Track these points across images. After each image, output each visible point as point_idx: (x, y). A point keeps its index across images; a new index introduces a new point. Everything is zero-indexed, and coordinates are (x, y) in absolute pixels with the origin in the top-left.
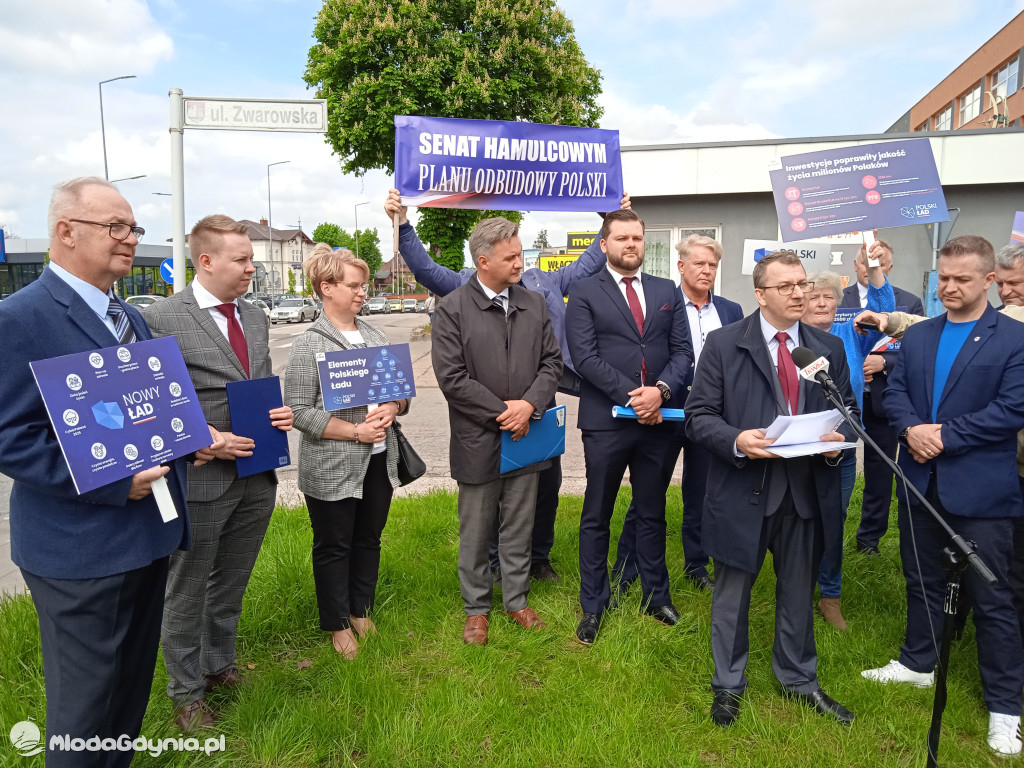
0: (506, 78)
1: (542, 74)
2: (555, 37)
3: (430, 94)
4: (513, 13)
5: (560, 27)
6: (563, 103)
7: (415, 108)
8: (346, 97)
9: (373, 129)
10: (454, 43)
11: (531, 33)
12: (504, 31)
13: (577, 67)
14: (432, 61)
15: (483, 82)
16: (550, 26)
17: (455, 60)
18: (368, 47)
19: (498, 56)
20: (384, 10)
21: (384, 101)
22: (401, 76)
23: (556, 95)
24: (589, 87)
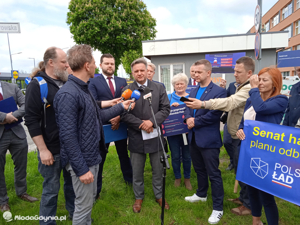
0: (126, 21)
1: (137, 20)
2: (141, 9)
3: (103, 26)
4: (127, 2)
5: (142, 6)
6: (144, 28)
7: (99, 30)
8: (78, 27)
9: (87, 37)
10: (110, 11)
11: (133, 8)
12: (125, 7)
13: (148, 18)
14: (104, 16)
15: (119, 22)
16: (139, 6)
17: (111, 16)
18: (84, 12)
19: (123, 15)
20: (88, 1)
21: (89, 29)
22: (94, 21)
23: (142, 26)
24: (152, 24)
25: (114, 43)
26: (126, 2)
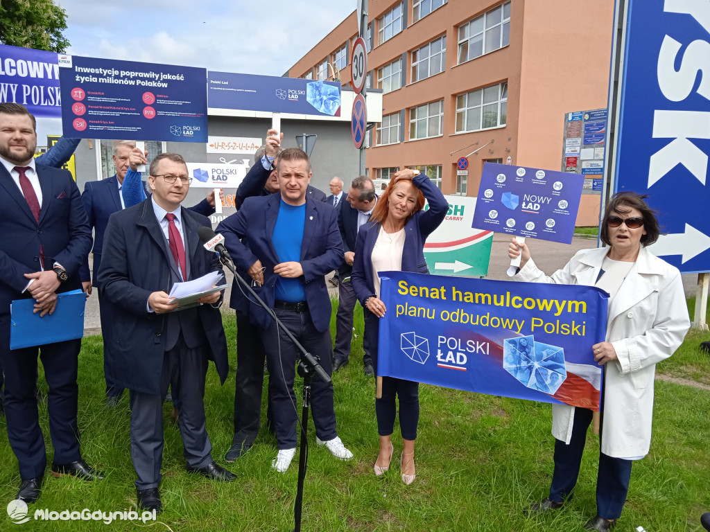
6: (33, 31)
13: (44, 5)
23: (25, 24)
24: (55, 21)
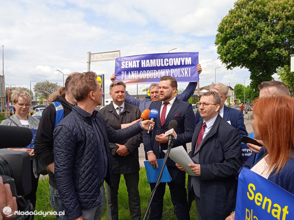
0: (281, 34)
3: (252, 43)
4: (284, 13)
8: (225, 47)
9: (233, 55)
10: (261, 26)
11: (291, 18)
12: (280, 20)
14: (253, 33)
15: (272, 36)
17: (261, 31)
18: (232, 32)
19: (278, 27)
20: (238, 20)
21: (236, 47)
22: (243, 38)
25: (264, 59)
26: (282, 13)
